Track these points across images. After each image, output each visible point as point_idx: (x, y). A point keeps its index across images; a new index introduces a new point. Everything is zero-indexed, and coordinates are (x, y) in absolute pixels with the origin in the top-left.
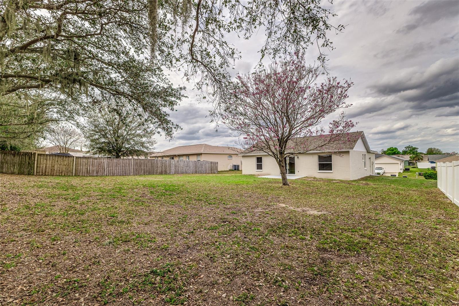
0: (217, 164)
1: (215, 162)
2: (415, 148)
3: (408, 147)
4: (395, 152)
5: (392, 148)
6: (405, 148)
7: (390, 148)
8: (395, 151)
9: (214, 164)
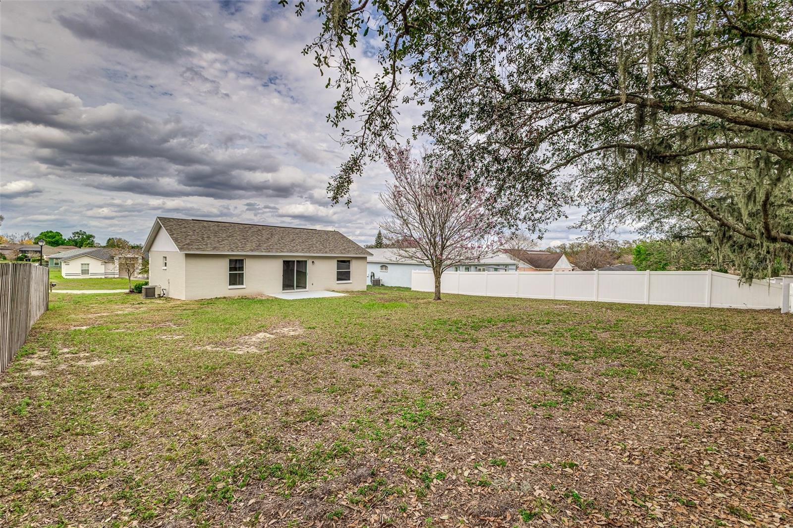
2: (91, 236)
3: (77, 233)
4: (57, 241)
5: (51, 232)
6: (73, 234)
7: (47, 232)
8: (57, 238)
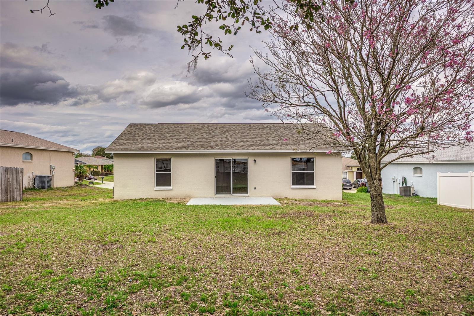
0: (21, 175)
1: (16, 169)
9: (12, 173)
